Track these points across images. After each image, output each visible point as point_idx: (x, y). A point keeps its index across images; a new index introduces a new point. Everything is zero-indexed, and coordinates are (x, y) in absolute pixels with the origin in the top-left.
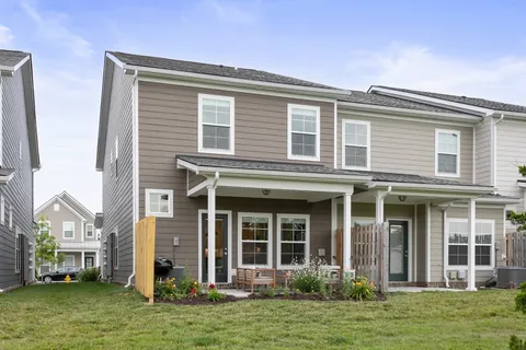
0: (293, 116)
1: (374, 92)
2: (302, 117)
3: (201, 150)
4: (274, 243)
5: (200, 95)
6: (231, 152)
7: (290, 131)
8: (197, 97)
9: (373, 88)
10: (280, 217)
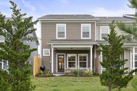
0: (83, 27)
1: (125, 17)
2: (86, 27)
3: (57, 38)
4: (77, 62)
5: (57, 24)
6: (65, 38)
7: (82, 31)
8: (56, 25)
9: (124, 16)
10: (79, 55)
